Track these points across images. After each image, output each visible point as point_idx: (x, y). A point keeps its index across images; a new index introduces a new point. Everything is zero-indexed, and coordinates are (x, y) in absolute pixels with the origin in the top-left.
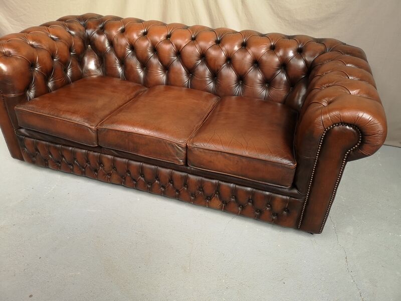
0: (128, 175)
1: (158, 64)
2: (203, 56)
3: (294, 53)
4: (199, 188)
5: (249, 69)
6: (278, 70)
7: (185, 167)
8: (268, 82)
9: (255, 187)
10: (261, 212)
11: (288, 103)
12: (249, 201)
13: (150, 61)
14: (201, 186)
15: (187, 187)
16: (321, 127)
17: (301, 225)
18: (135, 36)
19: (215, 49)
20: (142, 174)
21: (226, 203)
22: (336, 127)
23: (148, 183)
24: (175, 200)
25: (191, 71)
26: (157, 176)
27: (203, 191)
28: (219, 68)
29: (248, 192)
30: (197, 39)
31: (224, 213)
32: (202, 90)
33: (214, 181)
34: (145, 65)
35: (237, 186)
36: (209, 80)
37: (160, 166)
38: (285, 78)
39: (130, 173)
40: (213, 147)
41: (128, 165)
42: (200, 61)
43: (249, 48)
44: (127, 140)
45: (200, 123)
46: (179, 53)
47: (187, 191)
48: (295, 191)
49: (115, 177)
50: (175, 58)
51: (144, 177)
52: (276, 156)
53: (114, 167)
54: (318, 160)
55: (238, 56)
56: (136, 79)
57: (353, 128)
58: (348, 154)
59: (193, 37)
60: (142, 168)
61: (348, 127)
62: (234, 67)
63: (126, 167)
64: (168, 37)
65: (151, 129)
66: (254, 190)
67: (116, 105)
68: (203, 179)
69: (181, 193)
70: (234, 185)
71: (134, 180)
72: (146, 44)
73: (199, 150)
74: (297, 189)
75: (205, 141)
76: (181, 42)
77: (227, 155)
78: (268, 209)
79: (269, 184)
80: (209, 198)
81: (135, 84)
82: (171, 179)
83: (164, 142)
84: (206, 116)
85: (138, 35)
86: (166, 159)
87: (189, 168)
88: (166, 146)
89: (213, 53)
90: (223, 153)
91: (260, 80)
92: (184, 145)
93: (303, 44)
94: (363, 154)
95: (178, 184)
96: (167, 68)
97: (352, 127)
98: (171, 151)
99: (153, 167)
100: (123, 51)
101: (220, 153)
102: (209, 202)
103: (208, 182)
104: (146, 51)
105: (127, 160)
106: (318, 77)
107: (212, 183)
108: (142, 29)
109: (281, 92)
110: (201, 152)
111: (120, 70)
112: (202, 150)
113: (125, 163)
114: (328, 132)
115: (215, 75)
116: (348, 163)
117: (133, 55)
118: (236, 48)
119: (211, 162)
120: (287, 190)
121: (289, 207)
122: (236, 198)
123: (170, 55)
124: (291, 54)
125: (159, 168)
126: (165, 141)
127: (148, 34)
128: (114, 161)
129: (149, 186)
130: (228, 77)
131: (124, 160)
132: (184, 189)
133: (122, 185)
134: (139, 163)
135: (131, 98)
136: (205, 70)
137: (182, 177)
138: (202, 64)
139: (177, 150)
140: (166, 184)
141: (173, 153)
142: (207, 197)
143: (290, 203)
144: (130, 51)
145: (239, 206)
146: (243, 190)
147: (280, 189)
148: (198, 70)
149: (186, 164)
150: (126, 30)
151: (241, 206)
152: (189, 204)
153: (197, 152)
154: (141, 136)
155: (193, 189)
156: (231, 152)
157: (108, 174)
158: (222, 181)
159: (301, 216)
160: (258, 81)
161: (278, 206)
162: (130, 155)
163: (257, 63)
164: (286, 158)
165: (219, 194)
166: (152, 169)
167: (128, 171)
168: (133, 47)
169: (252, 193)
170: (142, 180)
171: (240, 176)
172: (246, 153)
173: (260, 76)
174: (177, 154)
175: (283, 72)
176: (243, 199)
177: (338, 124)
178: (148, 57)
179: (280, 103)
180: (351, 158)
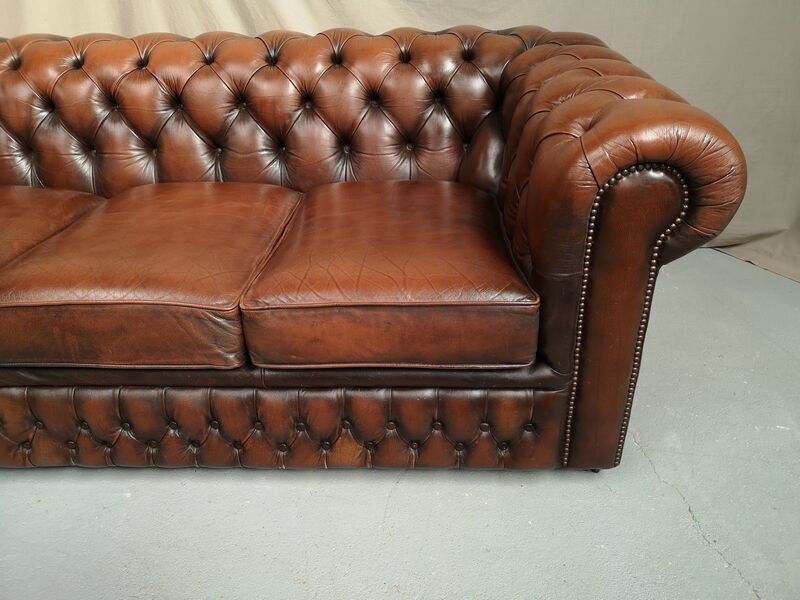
0: (84, 431)
1: (129, 134)
2: (242, 98)
3: (456, 62)
4: (296, 420)
5: (360, 113)
6: (428, 106)
7: (244, 373)
8: (411, 139)
9: (445, 385)
10: (467, 446)
11: (465, 178)
12: (433, 426)
13: (105, 130)
14: (300, 415)
15: (263, 428)
16: (590, 185)
17: (569, 457)
18: (52, 74)
19: (268, 77)
20: (125, 421)
21: (375, 446)
22: (624, 179)
23: (148, 442)
24: (234, 472)
25: (218, 140)
26: (169, 415)
27: (308, 427)
28: (288, 121)
29: (427, 403)
30: (218, 60)
31: (374, 474)
32: (255, 182)
33: (333, 394)
34: (92, 141)
35: (396, 393)
36: (268, 155)
37: (173, 387)
38: (447, 124)
39: (88, 427)
40: (313, 299)
41: (77, 403)
42: (236, 113)
43: (352, 64)
44: (56, 330)
45: (267, 252)
46: (178, 99)
47: (264, 438)
48: (546, 372)
49: (44, 447)
50: (170, 113)
51: (131, 428)
52: (483, 290)
53: (36, 421)
54: (589, 278)
55: (328, 88)
56: (74, 180)
57: (667, 173)
58: (660, 246)
59: (207, 56)
60: (120, 403)
61: (652, 174)
62: (323, 113)
63: (71, 410)
64: (142, 64)
65: (126, 284)
66: (441, 392)
67: (16, 244)
68: (302, 394)
69: (249, 446)
70: (389, 393)
71: (105, 443)
72: (85, 90)
73: (278, 313)
74: (550, 365)
75: (289, 287)
76: (180, 72)
77: (358, 312)
78: (484, 434)
79: (481, 366)
80: (328, 442)
81: (72, 194)
82: (213, 414)
83: (171, 313)
84: (277, 233)
85: (59, 70)
86: (189, 361)
87: (257, 373)
88: (180, 323)
89: (265, 88)
90: (344, 310)
91: (391, 137)
92: (230, 309)
93: (472, 40)
94: (699, 235)
95: (234, 424)
96: (152, 142)
97: (662, 170)
98: (198, 334)
99: (154, 393)
100: (24, 114)
101: (336, 310)
102: (330, 454)
103: (317, 399)
104: (88, 105)
105: (71, 391)
106: (528, 97)
107: (329, 401)
108: (68, 53)
109: (443, 155)
110: (282, 318)
111: (23, 165)
112: (285, 313)
113: (66, 401)
114: (607, 197)
115: (282, 141)
116: (663, 268)
117: (54, 123)
118: (320, 68)
119: (315, 340)
120: (524, 375)
121: (535, 417)
122: (398, 425)
123: (155, 107)
124: (449, 66)
125: (173, 393)
126: (173, 309)
127: (87, 62)
128: (31, 403)
129: (152, 451)
130: (313, 140)
131: (63, 392)
132: (253, 436)
133: (70, 466)
134: (107, 393)
135: (63, 225)
136: (253, 133)
137: (242, 403)
138: (242, 119)
139: (214, 327)
140: (201, 432)
141: (205, 340)
142: (322, 441)
143: (539, 406)
144: (45, 114)
145: (410, 444)
146: (413, 401)
147: (507, 375)
148: (234, 134)
149: (248, 364)
150: (24, 62)
151: (415, 445)
152: (276, 472)
153: (271, 321)
154: (96, 308)
155: (280, 427)
156: (366, 300)
157: (22, 444)
158: (355, 388)
159: (566, 433)
160: (387, 139)
161: (509, 422)
162: (76, 374)
163: (376, 98)
164: (509, 289)
165: (353, 426)
166: (150, 400)
167: (81, 422)
168: (50, 102)
169: (438, 403)
170: (128, 440)
171: (400, 362)
172: (408, 298)
173: (388, 128)
174: (216, 339)
175: (439, 111)
176: (416, 424)
177: (629, 168)
178: (95, 119)
179: (446, 180)
180: (668, 254)
